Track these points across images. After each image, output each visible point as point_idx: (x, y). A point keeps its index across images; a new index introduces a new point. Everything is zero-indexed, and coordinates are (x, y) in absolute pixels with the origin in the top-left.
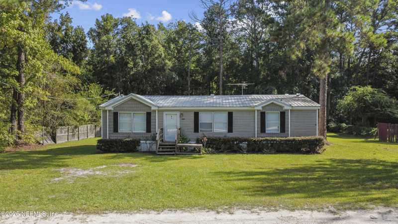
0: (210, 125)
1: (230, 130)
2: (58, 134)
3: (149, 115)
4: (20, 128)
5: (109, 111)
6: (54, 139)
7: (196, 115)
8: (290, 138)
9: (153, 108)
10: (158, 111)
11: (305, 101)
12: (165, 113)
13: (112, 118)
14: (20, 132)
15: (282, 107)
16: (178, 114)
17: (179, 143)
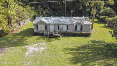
0: (62, 28)
1: (67, 29)
3: (46, 26)
4: (11, 26)
5: (35, 24)
6: (20, 25)
7: (58, 25)
8: (83, 33)
9: (47, 24)
12: (50, 25)
13: (36, 26)
15: (81, 24)
16: (54, 25)
17: (54, 34)
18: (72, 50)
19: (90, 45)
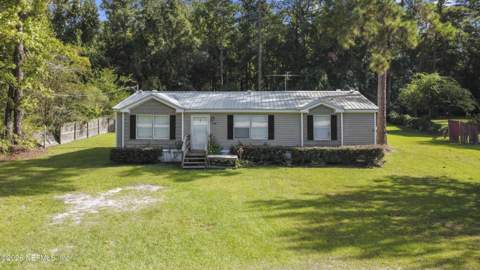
0: (247, 130)
1: (271, 136)
2: (63, 132)
3: (173, 120)
4: (16, 131)
5: (125, 113)
6: (58, 138)
7: (230, 118)
8: (344, 147)
9: (178, 111)
10: (185, 114)
11: (359, 100)
12: (192, 116)
13: (128, 121)
14: (16, 136)
15: (332, 110)
16: (209, 117)
17: (209, 154)
18: (301, 207)
19: (388, 190)
